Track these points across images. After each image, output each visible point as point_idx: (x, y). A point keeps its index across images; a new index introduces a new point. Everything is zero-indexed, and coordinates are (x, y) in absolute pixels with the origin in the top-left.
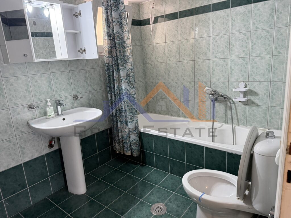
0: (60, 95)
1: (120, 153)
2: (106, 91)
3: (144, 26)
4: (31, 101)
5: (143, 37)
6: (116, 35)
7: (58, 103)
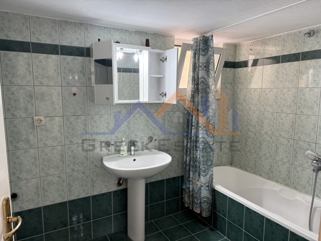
0: (136, 135)
1: (189, 207)
2: (183, 135)
3: (239, 68)
4: (109, 138)
5: (236, 80)
6: (200, 81)
7: (132, 143)
